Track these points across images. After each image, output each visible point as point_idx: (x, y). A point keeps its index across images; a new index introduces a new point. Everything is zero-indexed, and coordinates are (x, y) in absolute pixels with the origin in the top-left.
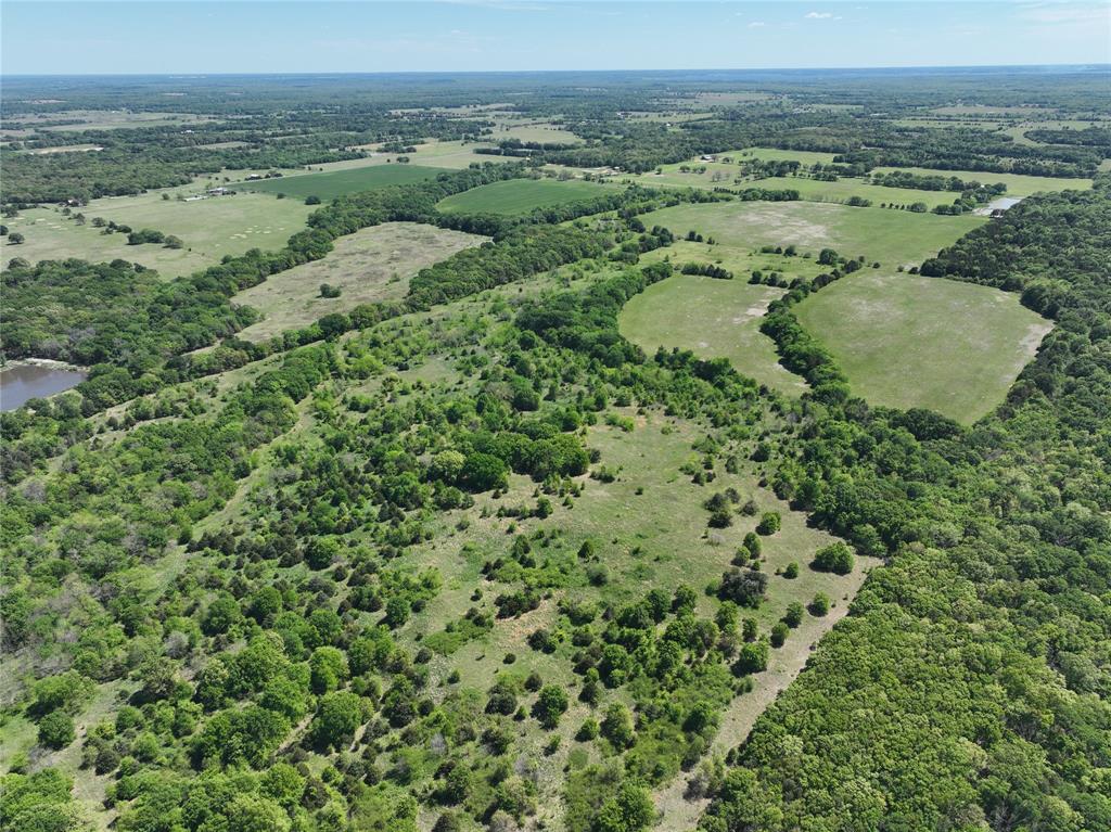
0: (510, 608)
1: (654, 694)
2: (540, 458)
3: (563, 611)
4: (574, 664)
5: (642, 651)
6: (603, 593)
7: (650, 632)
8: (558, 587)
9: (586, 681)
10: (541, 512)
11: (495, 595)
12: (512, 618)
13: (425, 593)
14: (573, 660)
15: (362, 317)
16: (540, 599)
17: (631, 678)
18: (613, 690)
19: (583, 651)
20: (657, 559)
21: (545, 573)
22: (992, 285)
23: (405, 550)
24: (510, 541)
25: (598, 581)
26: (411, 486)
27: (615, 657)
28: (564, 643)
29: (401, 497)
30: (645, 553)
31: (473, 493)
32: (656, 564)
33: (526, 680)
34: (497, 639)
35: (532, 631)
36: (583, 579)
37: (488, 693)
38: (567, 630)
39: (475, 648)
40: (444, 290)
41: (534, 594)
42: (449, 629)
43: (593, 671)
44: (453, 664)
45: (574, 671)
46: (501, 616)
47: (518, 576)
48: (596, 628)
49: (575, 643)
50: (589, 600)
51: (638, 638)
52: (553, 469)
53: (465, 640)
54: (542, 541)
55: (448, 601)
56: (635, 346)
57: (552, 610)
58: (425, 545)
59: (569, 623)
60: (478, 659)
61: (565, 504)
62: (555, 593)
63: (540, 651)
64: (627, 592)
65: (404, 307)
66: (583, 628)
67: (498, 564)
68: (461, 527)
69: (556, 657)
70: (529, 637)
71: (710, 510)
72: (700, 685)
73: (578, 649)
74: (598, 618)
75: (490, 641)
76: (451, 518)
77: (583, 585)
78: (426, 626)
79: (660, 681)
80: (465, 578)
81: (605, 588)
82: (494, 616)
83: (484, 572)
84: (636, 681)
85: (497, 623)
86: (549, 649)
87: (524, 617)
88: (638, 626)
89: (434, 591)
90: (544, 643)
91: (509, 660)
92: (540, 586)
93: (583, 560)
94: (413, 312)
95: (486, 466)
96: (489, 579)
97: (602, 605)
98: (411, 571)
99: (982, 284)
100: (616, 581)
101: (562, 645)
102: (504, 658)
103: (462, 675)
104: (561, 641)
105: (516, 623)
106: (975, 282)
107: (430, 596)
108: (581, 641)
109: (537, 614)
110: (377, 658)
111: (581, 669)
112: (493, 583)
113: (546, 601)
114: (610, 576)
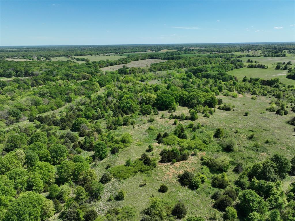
0: (168, 157)
2: (192, 99)
3: (204, 164)
4: (214, 201)
6: (232, 157)
7: (279, 184)
8: (201, 150)
9: (225, 217)
10: (193, 118)
11: (160, 150)
12: (169, 164)
13: (121, 145)
14: (212, 198)
15: (132, 70)
16: (189, 155)
19: (222, 192)
20: (267, 142)
21: (193, 142)
23: (119, 127)
24: (174, 128)
25: (228, 149)
26: (130, 104)
27: (254, 201)
28: (205, 184)
29: (125, 109)
30: (256, 139)
31: (159, 110)
32: (266, 145)
33: (173, 207)
34: (157, 175)
35: (182, 172)
36: (217, 147)
37: (141, 213)
38: (207, 175)
39: (140, 178)
40: (161, 67)
41: (186, 151)
42: (128, 164)
43: (232, 210)
44: (123, 186)
45: (214, 207)
46: (162, 161)
47: (176, 143)
48: (230, 177)
49: (214, 185)
50: (224, 159)
51: (269, 188)
52: (199, 103)
53: (136, 172)
54: (191, 129)
55: (133, 151)
56: (234, 76)
57: (196, 162)
58: (130, 126)
59: (208, 171)
60: (141, 186)
61: (205, 116)
62: (199, 153)
63: (186, 187)
64: (250, 158)
65: (147, 70)
66: (219, 176)
67: (166, 135)
68: (150, 121)
69: (198, 193)
70: (179, 176)
71: (293, 124)
73: (217, 190)
74: (230, 170)
75: (152, 175)
76: (146, 118)
77: (218, 151)
78: (115, 162)
80: (145, 141)
81: (232, 154)
82: (158, 161)
83: (157, 139)
85: (158, 165)
86: (193, 186)
87: (177, 164)
88: (267, 179)
89: (126, 145)
90: (190, 181)
91: (163, 190)
92: (190, 148)
93: (216, 139)
94: (150, 72)
95: (166, 98)
96: (159, 143)
97: (232, 163)
98: (118, 136)
100: (240, 151)
101: (203, 185)
102: (159, 188)
103: (125, 195)
104: (203, 182)
105: (171, 167)
107: (123, 146)
108: (219, 184)
109: (186, 163)
110: (73, 174)
112: (161, 145)
113: (193, 157)
114: (236, 147)
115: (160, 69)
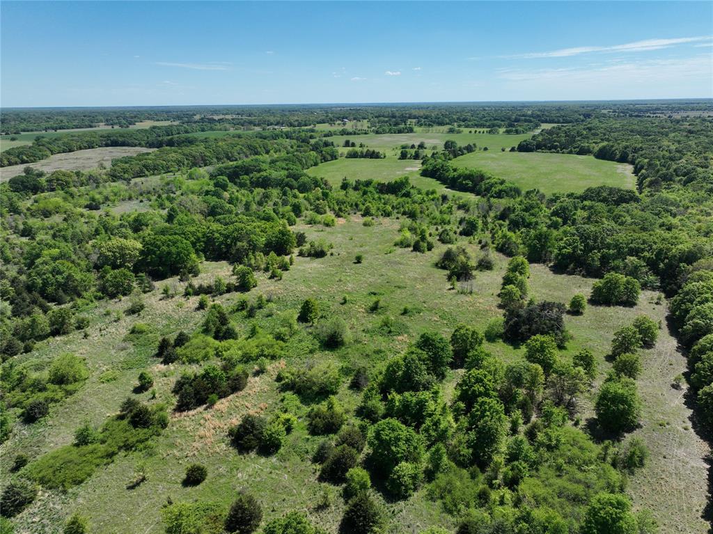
0: (197, 393)
1: (483, 498)
2: (236, 239)
3: (285, 388)
4: (318, 467)
5: (436, 424)
6: (344, 357)
7: (436, 393)
8: (273, 357)
9: (347, 494)
10: (244, 286)
11: (173, 381)
12: (201, 409)
13: (54, 391)
14: (315, 460)
15: (58, 180)
16: (247, 376)
17: (430, 475)
18: (402, 503)
19: (332, 440)
20: (405, 312)
21: (253, 342)
22: (570, 152)
23: (39, 344)
24: (200, 317)
25: (332, 343)
26: (65, 275)
27: (398, 439)
28: (294, 434)
29: (50, 290)
30: (385, 309)
31: (153, 280)
32: (405, 319)
33: (226, 513)
34: (173, 446)
35: (236, 421)
36: (308, 343)
38: (297, 411)
39: (127, 466)
40: (143, 166)
41: (239, 368)
43: (358, 473)
44: (76, 505)
45: (321, 479)
46: (181, 408)
47: (212, 352)
48: (345, 402)
49: (314, 431)
50: (326, 366)
51: (422, 404)
52: (254, 247)
53: (111, 455)
54: (245, 313)
55: (94, 400)
56: (322, 179)
57: (266, 388)
58: (75, 334)
59: (298, 403)
60: (132, 488)
61: (271, 278)
62: (270, 366)
63: (253, 455)
64: (378, 352)
65: (104, 176)
66: (323, 407)
67: (181, 340)
68: (133, 311)
69: (283, 459)
70: (231, 433)
71: (444, 268)
72: (559, 468)
73: (321, 440)
74: (344, 388)
75: (160, 450)
76: (118, 305)
77: (311, 352)
79: (483, 471)
80: (125, 366)
81: (342, 351)
82: (169, 410)
83: (158, 355)
84: (441, 479)
85: (173, 419)
86: (268, 447)
87: (222, 404)
88: (415, 388)
89: (70, 387)
90: (259, 438)
91: (194, 478)
92: (247, 359)
93: (305, 324)
94: (114, 181)
95: (168, 246)
96: (166, 362)
97: (345, 371)
98: (39, 368)
99: (563, 153)
100: (357, 341)
101: (291, 438)
102: (184, 476)
103: (89, 526)
104: (289, 430)
105: (207, 415)
106: (558, 152)
107: (60, 394)
108: (324, 426)
109: (244, 397)
111: (334, 472)
112: (171, 367)
113: (257, 379)
114: (348, 336)
115: (142, 171)
